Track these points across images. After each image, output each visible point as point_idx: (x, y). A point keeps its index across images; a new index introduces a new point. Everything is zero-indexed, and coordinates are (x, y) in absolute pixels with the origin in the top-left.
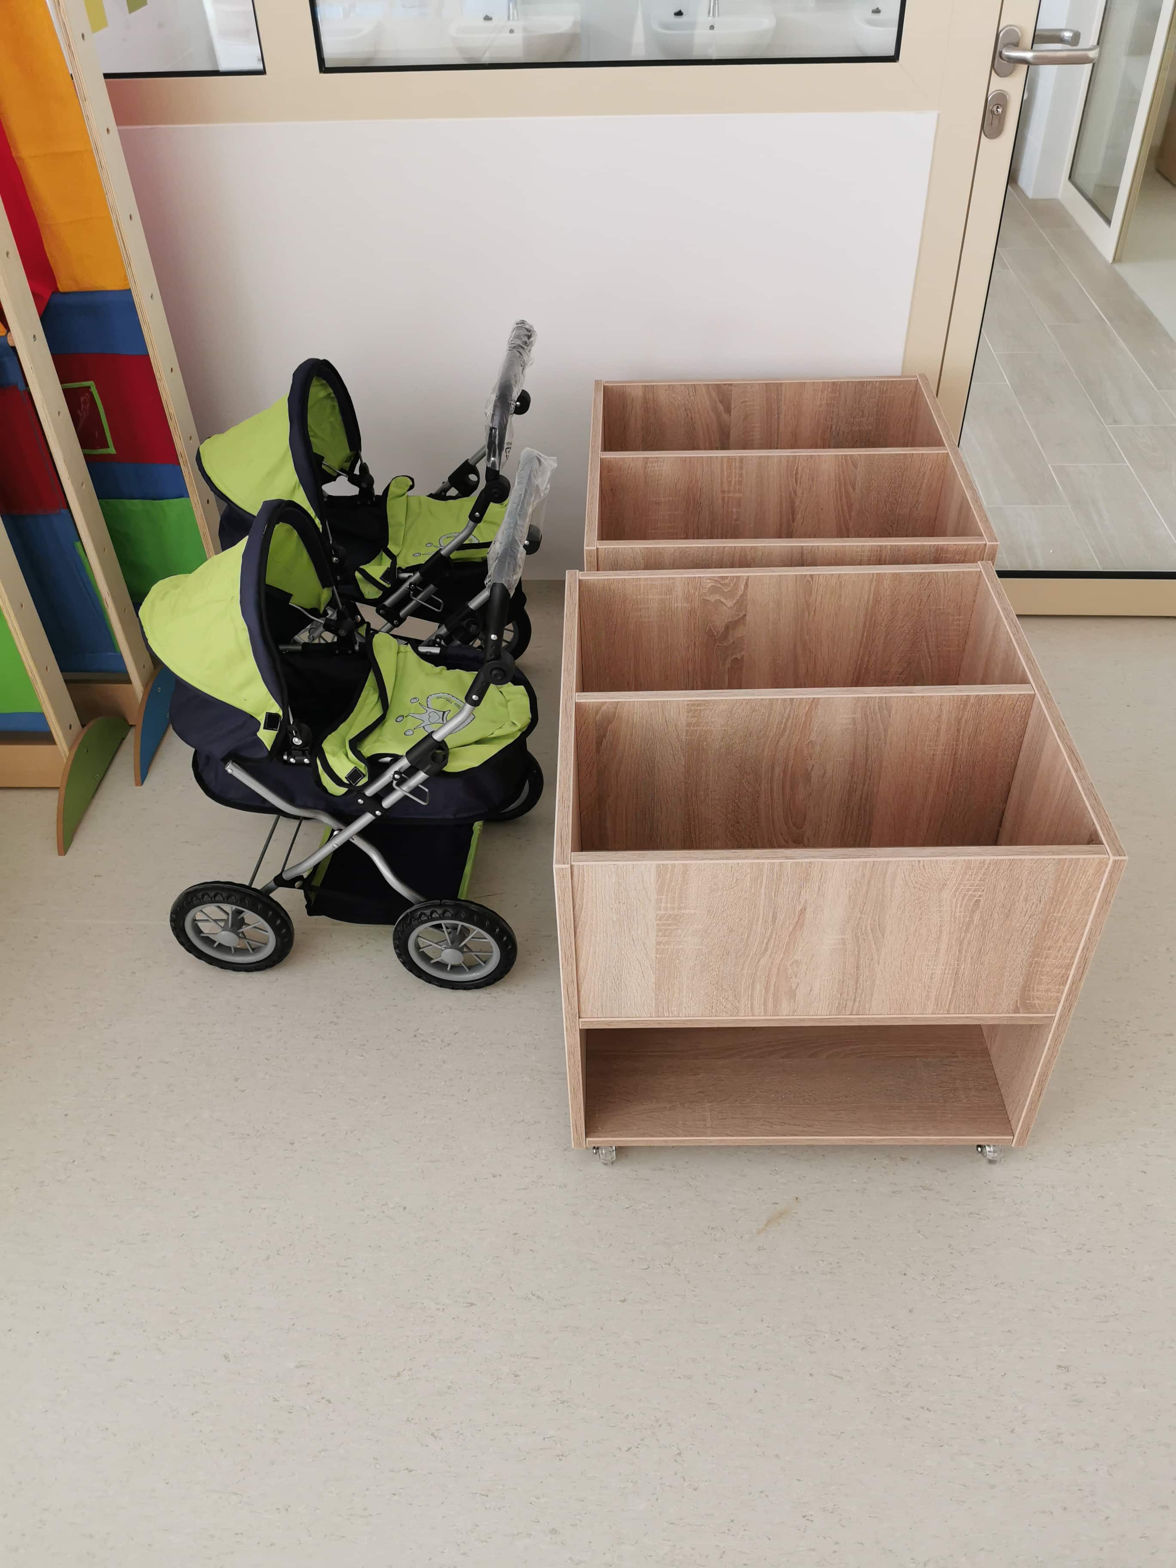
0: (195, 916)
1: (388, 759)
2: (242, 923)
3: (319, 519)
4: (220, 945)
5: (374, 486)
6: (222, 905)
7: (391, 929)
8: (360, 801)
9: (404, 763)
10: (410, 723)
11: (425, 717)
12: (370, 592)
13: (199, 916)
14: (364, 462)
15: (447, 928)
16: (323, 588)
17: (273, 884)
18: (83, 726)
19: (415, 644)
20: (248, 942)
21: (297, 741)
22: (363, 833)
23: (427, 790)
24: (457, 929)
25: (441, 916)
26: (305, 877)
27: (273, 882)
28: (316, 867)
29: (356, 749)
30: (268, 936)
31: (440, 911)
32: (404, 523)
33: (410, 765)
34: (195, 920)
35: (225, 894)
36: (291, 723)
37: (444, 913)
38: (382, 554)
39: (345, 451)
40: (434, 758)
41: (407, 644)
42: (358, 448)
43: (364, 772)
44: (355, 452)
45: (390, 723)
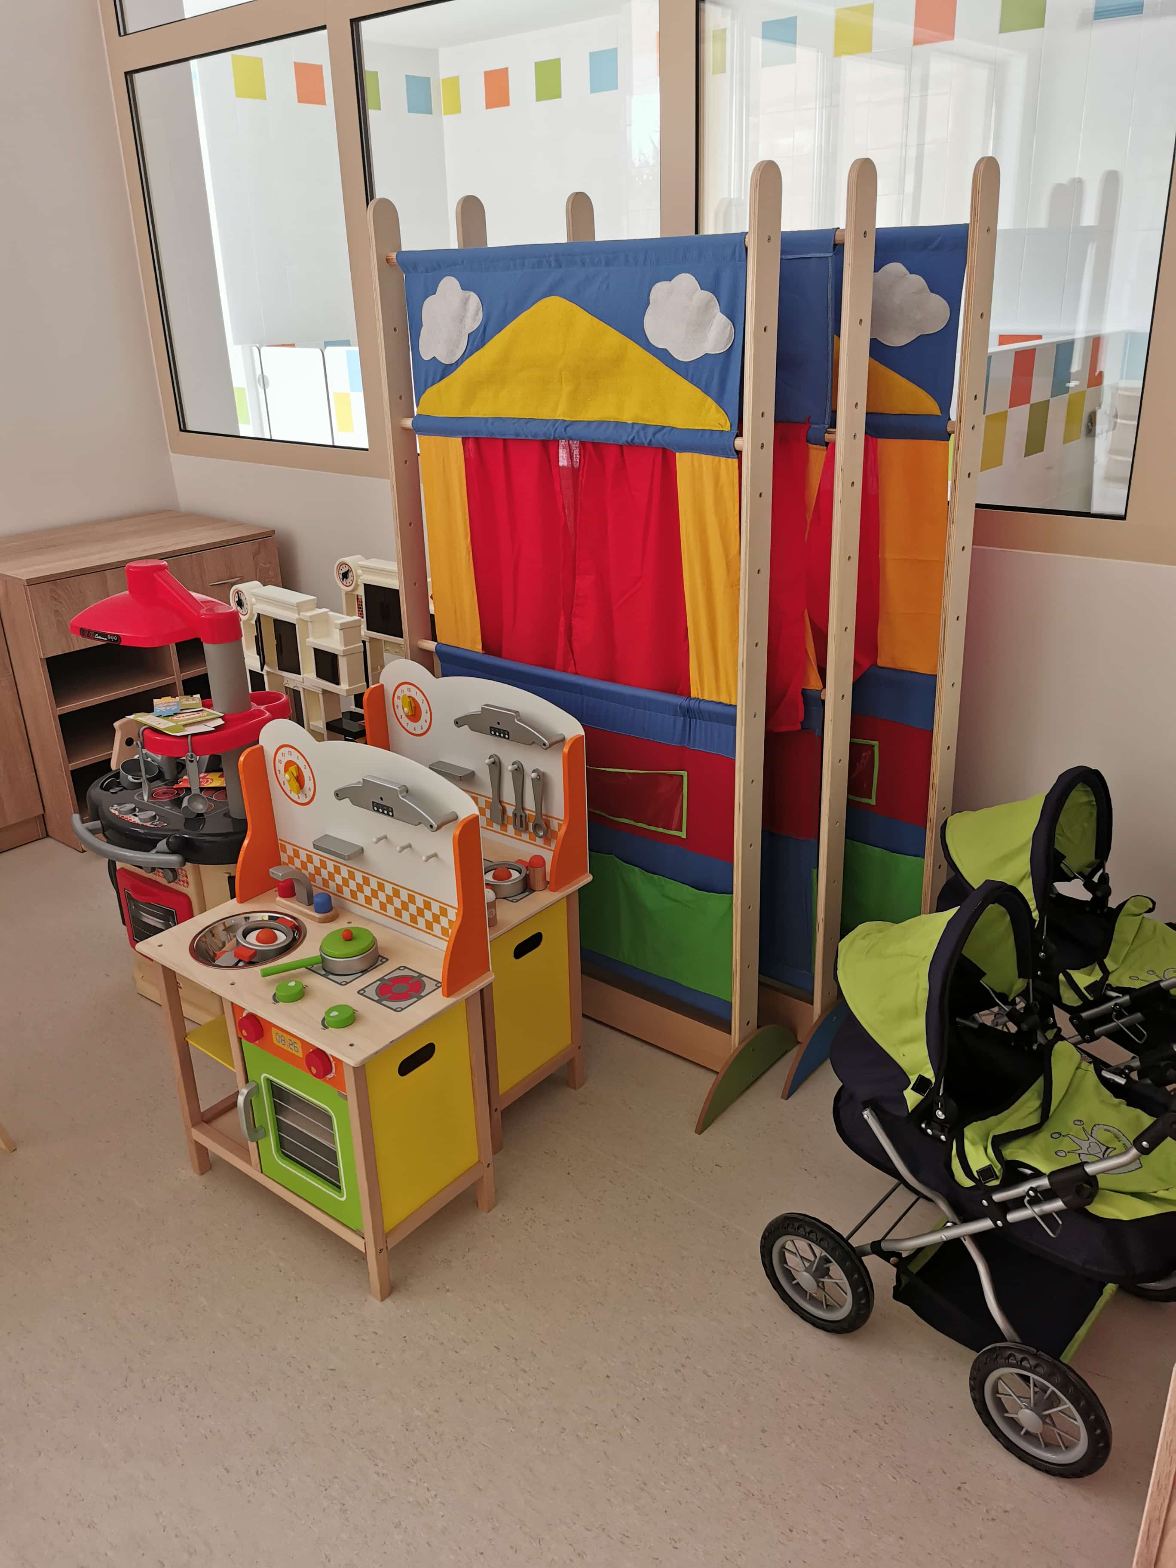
0: (785, 1243)
1: (1029, 1172)
2: (826, 1273)
3: (1039, 913)
4: (798, 1284)
5: (1110, 898)
6: (812, 1244)
7: (974, 1355)
8: (985, 1202)
9: (1044, 1182)
10: (1066, 1144)
11: (1085, 1145)
12: (1069, 997)
13: (789, 1246)
14: (1106, 872)
15: (1035, 1385)
16: (1019, 977)
17: (869, 1248)
18: (758, 1027)
19: (1099, 1065)
20: (825, 1296)
21: (940, 1114)
22: (976, 1237)
23: (1060, 1222)
24: (1046, 1392)
25: (1033, 1368)
26: (904, 1256)
27: (870, 1246)
28: (919, 1250)
29: (998, 1148)
30: (846, 1300)
31: (1033, 1362)
32: (1131, 942)
33: (1049, 1187)
34: (784, 1248)
35: (820, 1236)
36: (940, 1094)
37: (1036, 1366)
38: (1095, 966)
39: (1090, 856)
40: (1079, 1191)
41: (1090, 1063)
42: (1106, 858)
43: (998, 1174)
44: (1098, 861)
45: (1043, 1137)
